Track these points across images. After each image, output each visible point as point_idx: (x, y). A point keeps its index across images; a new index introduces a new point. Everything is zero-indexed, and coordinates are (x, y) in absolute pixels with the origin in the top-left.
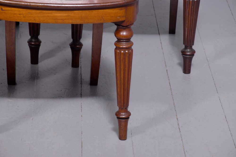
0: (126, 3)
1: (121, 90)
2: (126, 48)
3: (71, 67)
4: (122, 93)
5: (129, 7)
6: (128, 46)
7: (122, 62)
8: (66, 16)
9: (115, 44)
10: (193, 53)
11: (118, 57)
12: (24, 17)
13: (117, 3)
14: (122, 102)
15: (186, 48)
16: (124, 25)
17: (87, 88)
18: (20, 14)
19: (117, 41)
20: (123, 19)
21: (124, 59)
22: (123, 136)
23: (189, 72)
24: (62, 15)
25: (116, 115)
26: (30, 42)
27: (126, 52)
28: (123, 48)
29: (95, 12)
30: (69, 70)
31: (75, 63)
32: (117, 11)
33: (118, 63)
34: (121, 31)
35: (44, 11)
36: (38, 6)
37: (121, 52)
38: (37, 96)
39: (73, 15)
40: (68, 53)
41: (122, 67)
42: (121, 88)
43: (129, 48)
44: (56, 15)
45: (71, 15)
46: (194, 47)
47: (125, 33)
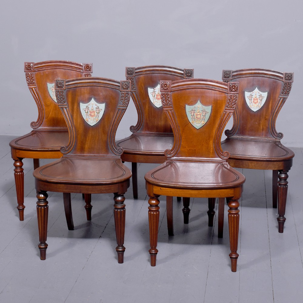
0: (234, 186)
1: (232, 240)
2: (235, 214)
3: (208, 226)
4: (233, 242)
5: (236, 189)
6: (236, 212)
7: (232, 222)
8: (197, 193)
9: (228, 211)
10: (284, 220)
11: (230, 219)
12: (173, 193)
13: (228, 186)
14: (233, 247)
15: (280, 216)
16: (233, 199)
17: (216, 239)
18: (170, 192)
19: (229, 209)
20: (232, 196)
21: (234, 220)
22: (234, 269)
23: (282, 232)
24: (195, 192)
25: (230, 256)
26: (183, 210)
27: (235, 216)
28: (233, 213)
29: (214, 191)
30: (207, 228)
31: (211, 224)
32: (229, 191)
33: (230, 223)
34: (231, 203)
35: (184, 190)
36: (181, 187)
37: (231, 216)
38: (186, 243)
39: (201, 192)
40: (207, 217)
41: (233, 225)
42: (232, 239)
43: (237, 214)
44: (191, 192)
45: (200, 192)
46: (285, 216)
47: (234, 204)
